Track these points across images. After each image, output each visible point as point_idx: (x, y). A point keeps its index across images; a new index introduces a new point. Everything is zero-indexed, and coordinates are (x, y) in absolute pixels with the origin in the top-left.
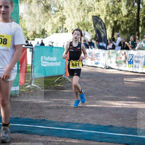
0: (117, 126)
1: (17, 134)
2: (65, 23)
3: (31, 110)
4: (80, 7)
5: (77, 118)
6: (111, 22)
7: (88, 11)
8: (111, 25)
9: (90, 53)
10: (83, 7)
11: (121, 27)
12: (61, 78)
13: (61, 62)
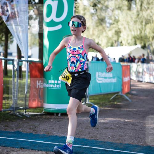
2: (120, 36)
3: (86, 130)
4: (137, 19)
5: (137, 140)
7: (146, 24)
12: (117, 95)
13: (117, 79)
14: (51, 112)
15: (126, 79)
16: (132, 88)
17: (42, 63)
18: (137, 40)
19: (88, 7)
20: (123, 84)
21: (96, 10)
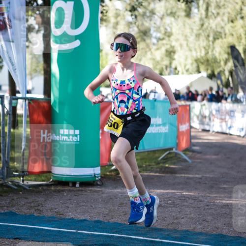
2: (175, 59)
3: (121, 208)
4: (201, 31)
5: (201, 224)
7: (215, 39)
9: (219, 111)
10: (206, 32)
12: (169, 153)
13: (169, 126)
14: (64, 180)
15: (184, 128)
16: (193, 141)
17: (49, 101)
18: (200, 64)
19: (121, 13)
20: (179, 135)
21: (136, 17)
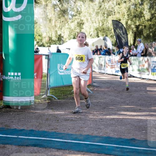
0: (140, 139)
1: (32, 147)
2: (83, 28)
3: (47, 122)
4: (99, 10)
5: (97, 131)
6: (133, 26)
7: (109, 15)
8: (133, 30)
9: (110, 61)
10: (103, 11)
11: (144, 32)
